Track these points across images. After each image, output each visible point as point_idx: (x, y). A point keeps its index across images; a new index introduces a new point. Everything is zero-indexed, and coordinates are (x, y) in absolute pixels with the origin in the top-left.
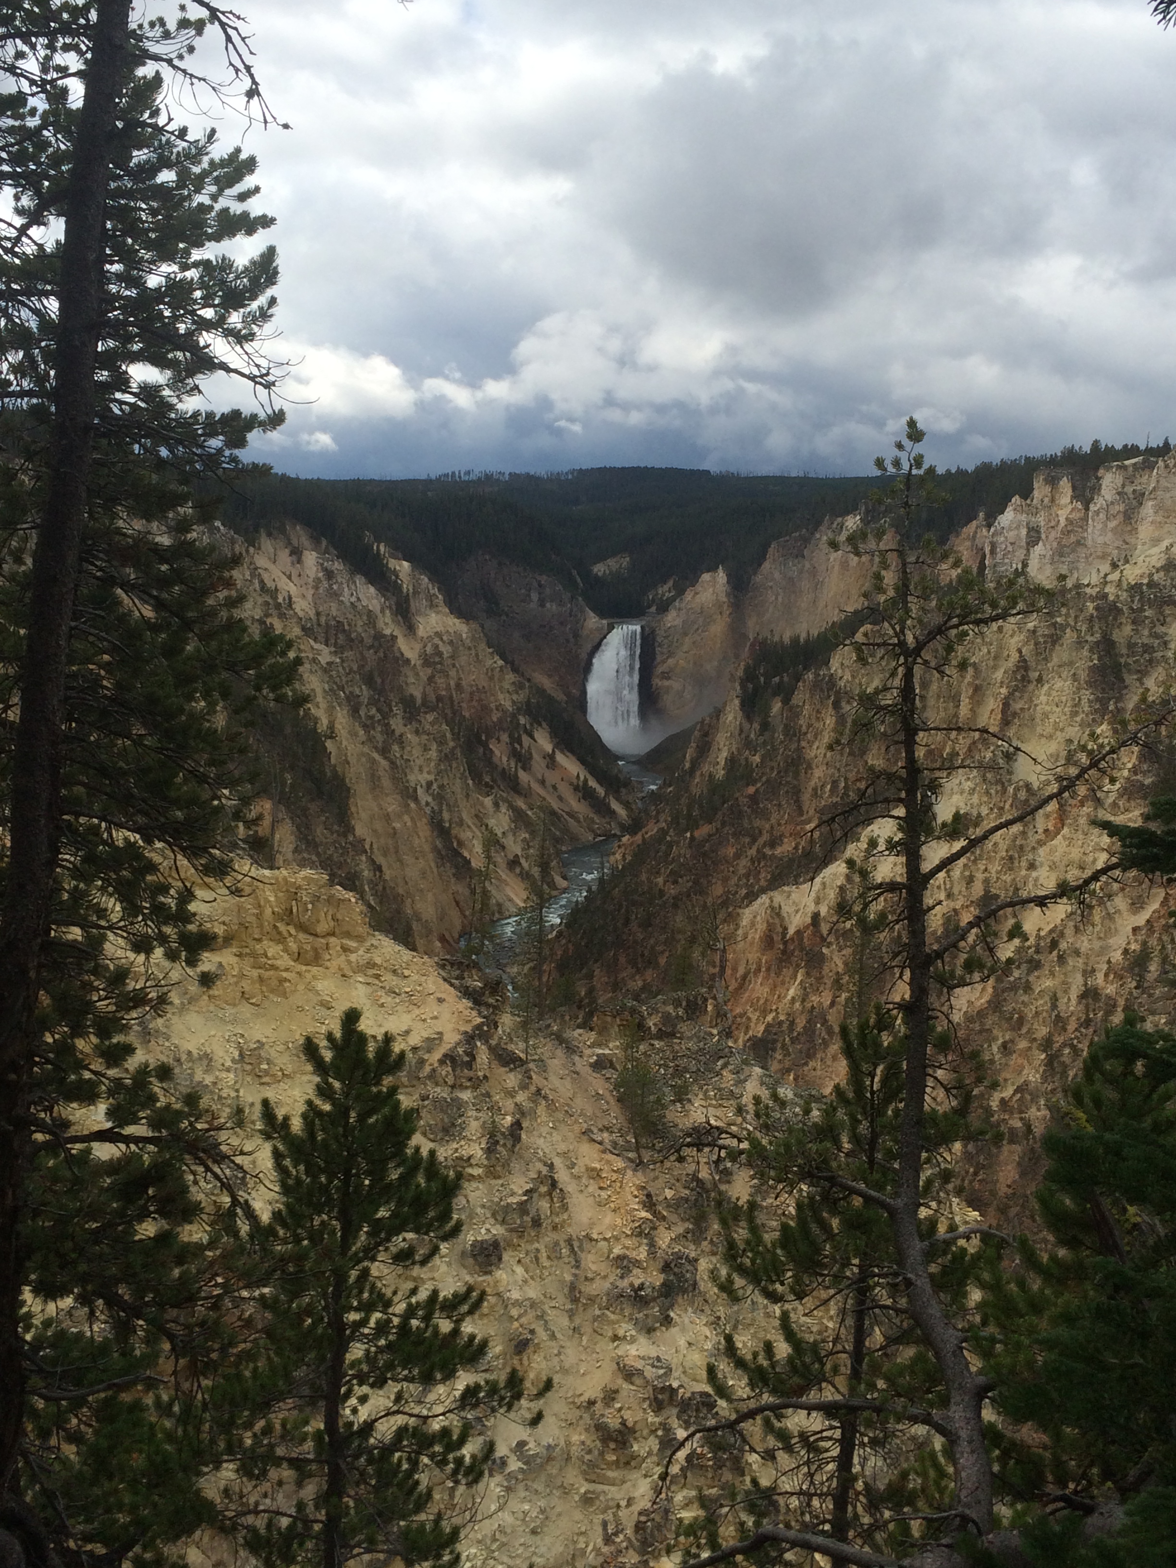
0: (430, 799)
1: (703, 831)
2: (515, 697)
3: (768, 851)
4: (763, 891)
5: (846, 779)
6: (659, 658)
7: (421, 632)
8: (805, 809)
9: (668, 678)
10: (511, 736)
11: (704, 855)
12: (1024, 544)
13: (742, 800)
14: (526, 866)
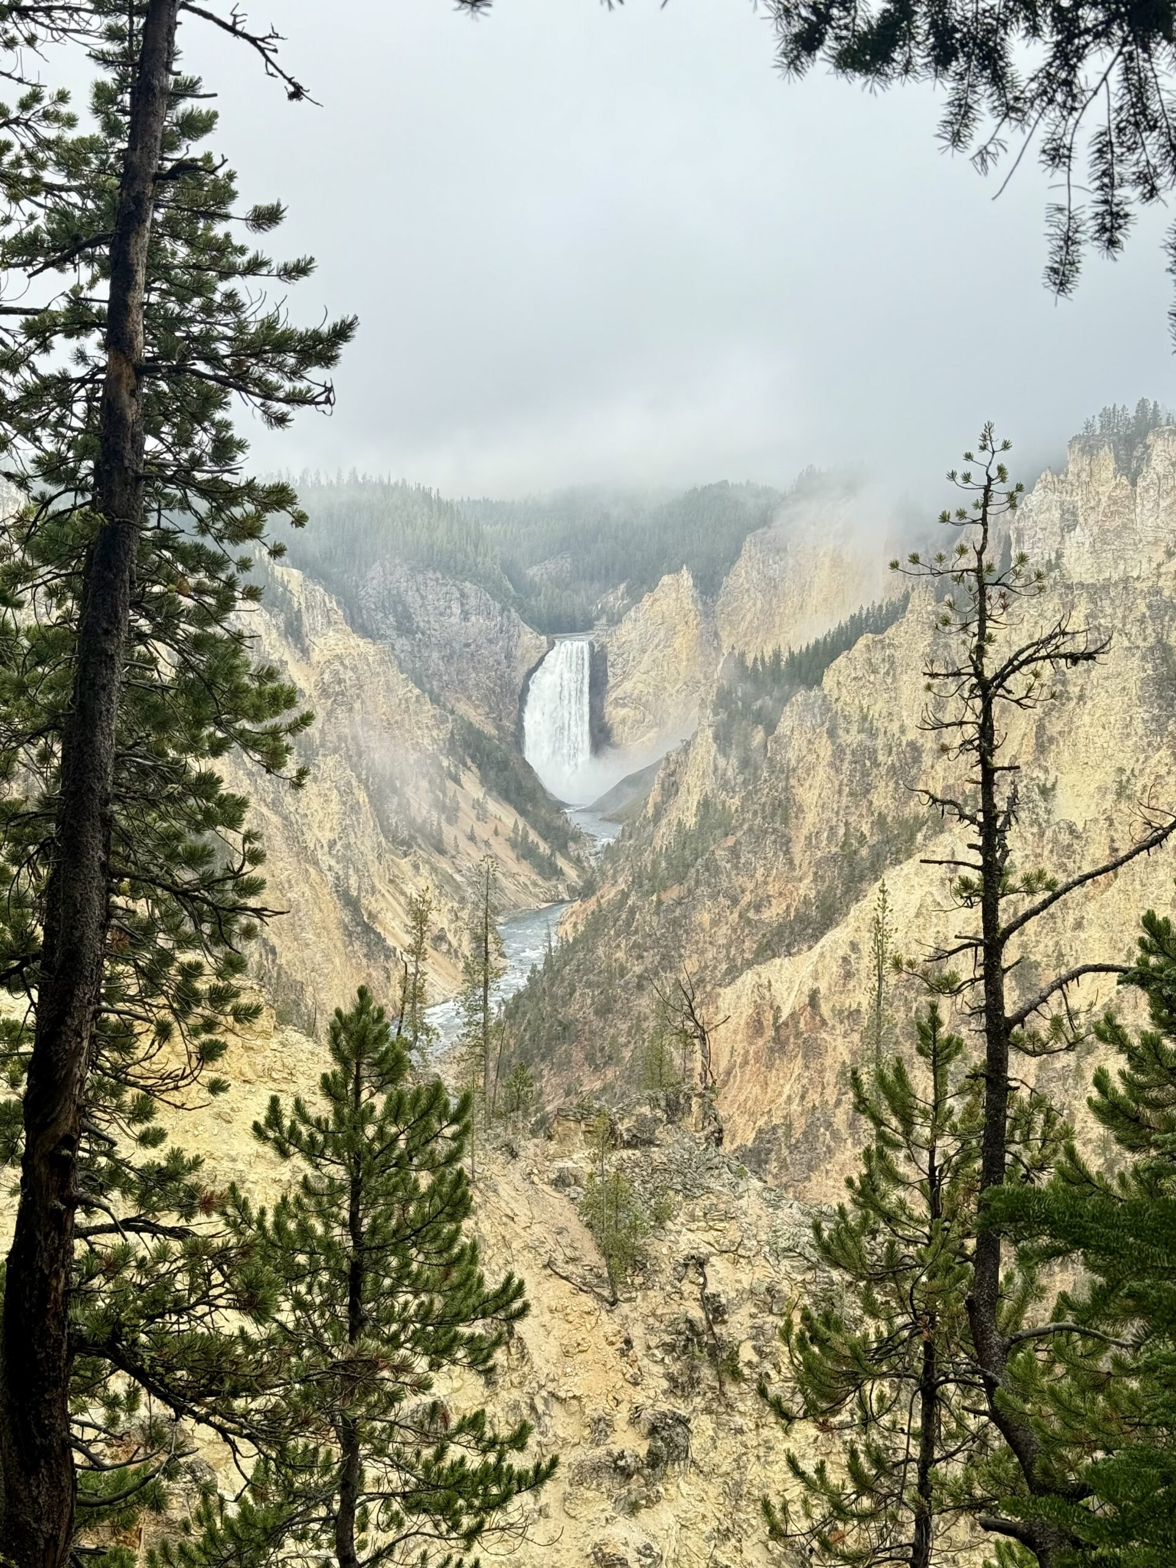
0: (333, 863)
1: (674, 893)
2: (435, 733)
3: (751, 914)
4: (749, 964)
5: (847, 824)
6: (612, 681)
7: (315, 656)
8: (797, 862)
9: (624, 706)
11: (675, 923)
12: (1056, 529)
13: (720, 853)
14: (455, 943)
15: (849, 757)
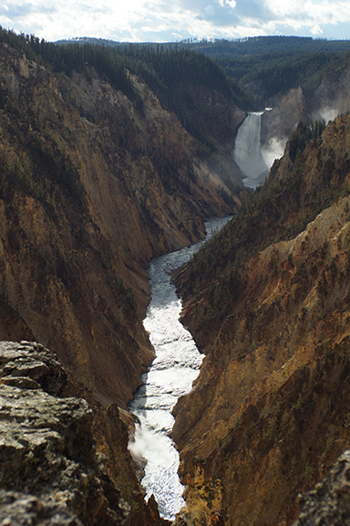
0: (141, 196)
1: (254, 214)
2: (192, 148)
7: (148, 117)
10: (188, 167)
13: (273, 200)
14: (186, 227)
15: (324, 165)
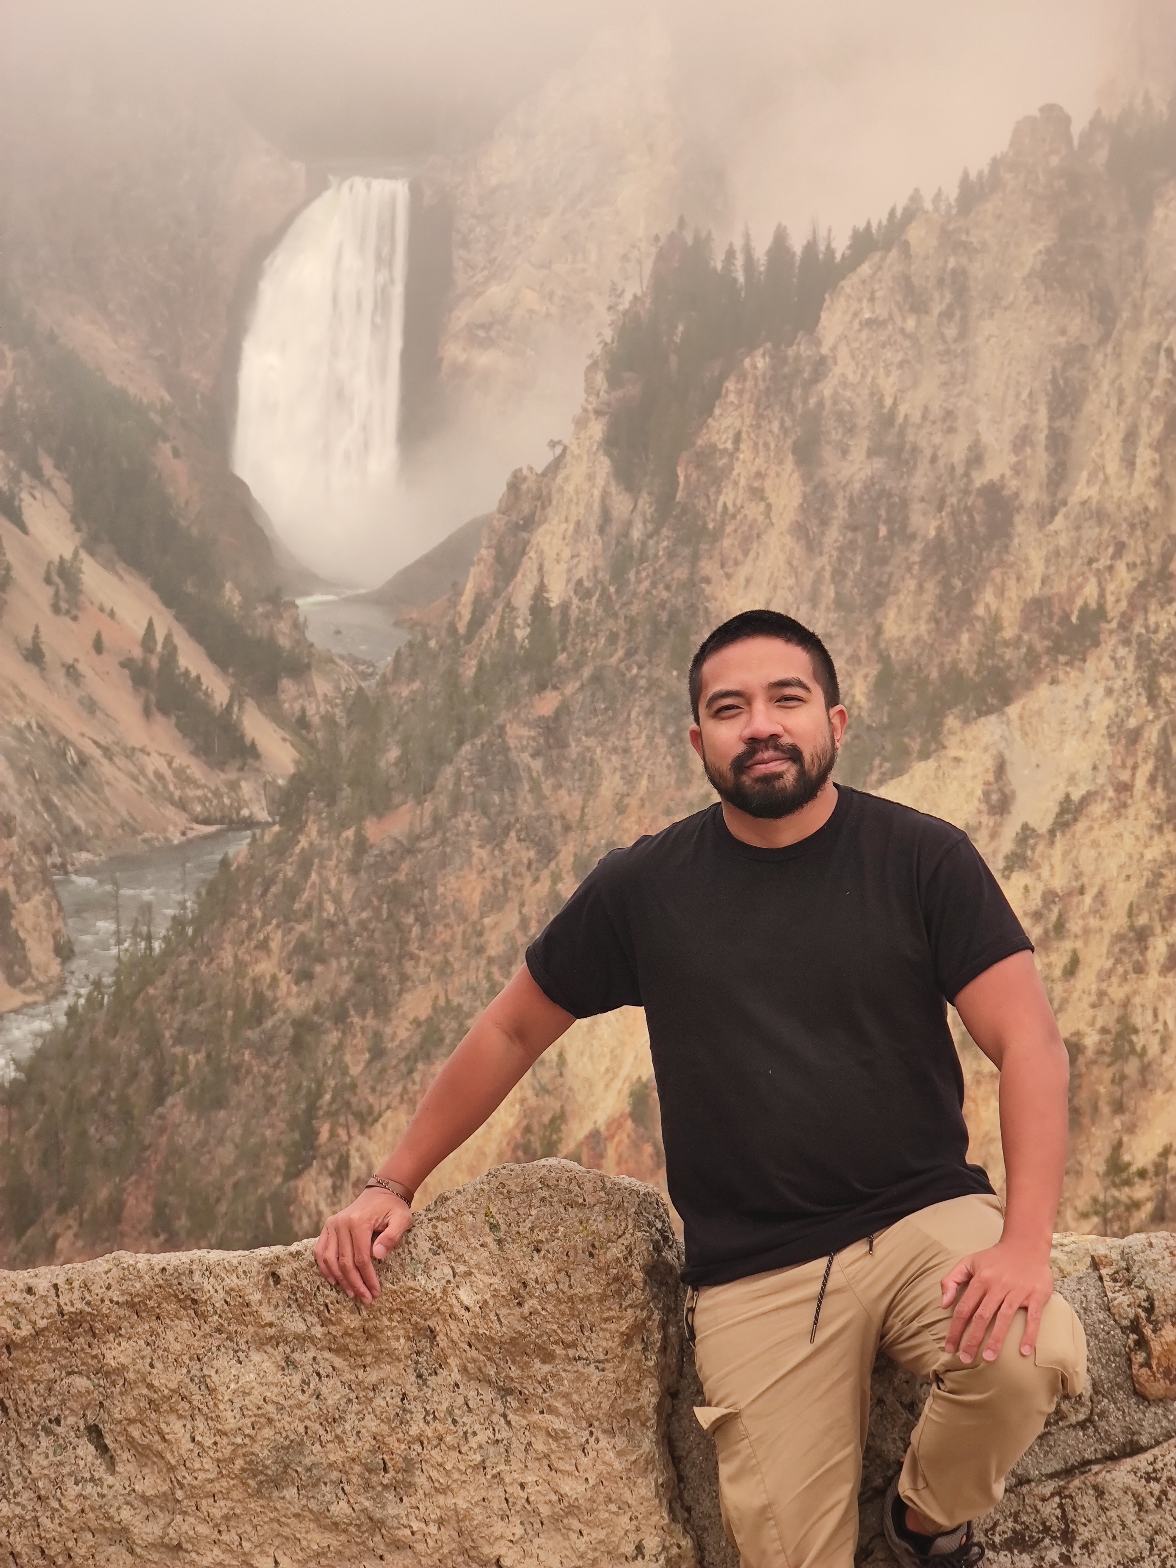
6: (463, 282)
9: (488, 343)
15: (841, 513)
